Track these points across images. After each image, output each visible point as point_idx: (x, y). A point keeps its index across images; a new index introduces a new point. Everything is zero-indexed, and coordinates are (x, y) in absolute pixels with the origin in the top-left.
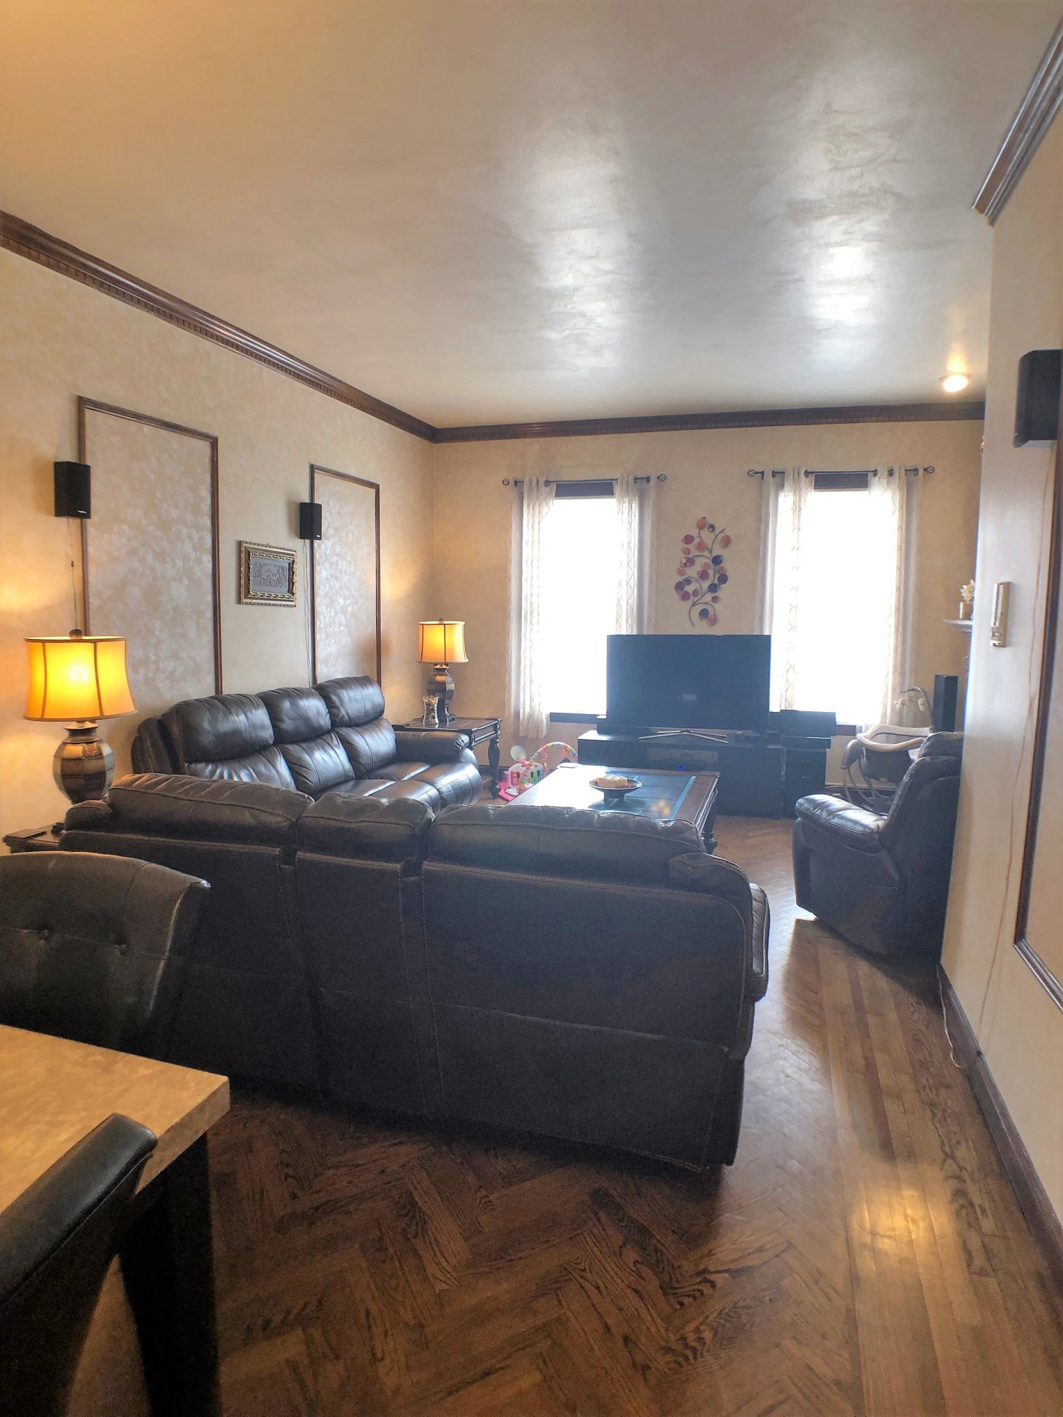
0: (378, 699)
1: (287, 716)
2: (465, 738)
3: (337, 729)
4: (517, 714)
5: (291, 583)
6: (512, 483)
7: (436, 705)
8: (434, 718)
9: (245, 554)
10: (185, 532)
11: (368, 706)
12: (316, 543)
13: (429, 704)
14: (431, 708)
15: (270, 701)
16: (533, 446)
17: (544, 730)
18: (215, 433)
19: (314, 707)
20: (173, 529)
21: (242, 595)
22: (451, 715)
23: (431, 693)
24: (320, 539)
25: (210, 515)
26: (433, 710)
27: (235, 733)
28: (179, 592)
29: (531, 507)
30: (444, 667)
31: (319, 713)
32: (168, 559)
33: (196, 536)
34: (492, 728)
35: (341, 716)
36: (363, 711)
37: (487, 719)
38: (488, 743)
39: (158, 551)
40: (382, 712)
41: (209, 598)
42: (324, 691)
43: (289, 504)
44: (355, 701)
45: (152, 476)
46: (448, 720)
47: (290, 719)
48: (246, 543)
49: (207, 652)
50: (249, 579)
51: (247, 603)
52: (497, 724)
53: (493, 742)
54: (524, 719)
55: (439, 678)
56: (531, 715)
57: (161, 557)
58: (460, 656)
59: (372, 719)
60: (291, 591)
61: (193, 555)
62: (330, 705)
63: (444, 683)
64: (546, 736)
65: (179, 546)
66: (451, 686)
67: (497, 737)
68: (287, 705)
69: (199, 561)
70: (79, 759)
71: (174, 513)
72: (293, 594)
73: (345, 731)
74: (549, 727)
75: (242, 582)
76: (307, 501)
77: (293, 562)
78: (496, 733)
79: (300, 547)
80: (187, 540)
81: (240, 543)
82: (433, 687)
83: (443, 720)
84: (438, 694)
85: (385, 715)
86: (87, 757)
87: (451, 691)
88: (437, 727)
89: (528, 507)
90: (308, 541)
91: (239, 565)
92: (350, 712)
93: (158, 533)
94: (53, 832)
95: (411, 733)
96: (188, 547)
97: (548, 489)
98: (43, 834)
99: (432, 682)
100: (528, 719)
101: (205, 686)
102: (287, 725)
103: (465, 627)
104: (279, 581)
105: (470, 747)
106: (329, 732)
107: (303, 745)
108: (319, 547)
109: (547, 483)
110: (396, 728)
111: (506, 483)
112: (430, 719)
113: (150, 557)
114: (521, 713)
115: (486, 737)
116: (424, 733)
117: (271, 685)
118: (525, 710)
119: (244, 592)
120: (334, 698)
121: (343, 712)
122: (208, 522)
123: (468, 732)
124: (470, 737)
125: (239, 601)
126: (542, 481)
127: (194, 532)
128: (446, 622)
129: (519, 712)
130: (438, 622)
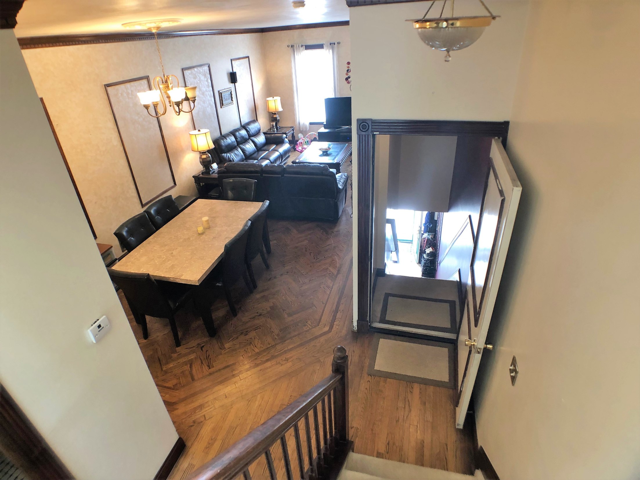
0: (259, 127)
2: (284, 135)
3: (250, 138)
4: (299, 123)
5: (232, 98)
6: (290, 46)
7: (275, 125)
8: (274, 129)
9: (220, 94)
10: (207, 93)
11: (257, 129)
12: (236, 84)
13: (273, 125)
15: (233, 133)
17: (308, 128)
18: (209, 63)
19: (243, 132)
20: (205, 94)
22: (279, 127)
23: (273, 121)
24: (237, 82)
25: (211, 87)
26: (274, 126)
27: (229, 145)
28: (209, 109)
29: (297, 55)
30: (275, 112)
31: (245, 134)
32: (205, 102)
33: (209, 93)
36: (256, 131)
37: (290, 127)
38: (291, 136)
41: (215, 109)
42: (244, 127)
43: (228, 74)
44: (253, 128)
45: (199, 82)
46: (279, 129)
47: (239, 137)
48: (221, 90)
49: (217, 124)
50: (223, 101)
51: (223, 107)
52: (293, 129)
53: (293, 134)
54: (301, 125)
55: (275, 116)
56: (304, 124)
58: (280, 108)
59: (257, 133)
60: (232, 100)
61: (210, 99)
62: (247, 131)
63: (276, 118)
64: (309, 130)
65: (207, 98)
66: (278, 118)
68: (237, 133)
70: (206, 158)
71: (204, 89)
73: (253, 138)
74: (309, 127)
75: (221, 102)
76: (232, 72)
77: (231, 91)
78: (293, 131)
79: (232, 86)
80: (208, 95)
81: (219, 91)
83: (277, 129)
84: (275, 121)
85: (261, 131)
86: (207, 158)
87: (279, 120)
88: (276, 132)
90: (234, 84)
91: (220, 97)
92: (252, 132)
93: (202, 96)
94: (202, 174)
95: (269, 135)
96: (209, 97)
97: (302, 47)
98: (200, 175)
99: (273, 117)
100: (303, 125)
101: (218, 133)
102: (239, 139)
103: (280, 98)
104: (229, 98)
105: (286, 138)
106: (248, 139)
107: (243, 144)
110: (265, 134)
111: (288, 46)
113: (202, 103)
115: (291, 134)
116: (273, 135)
117: (231, 129)
119: (222, 104)
120: (248, 129)
121: (251, 133)
122: (211, 89)
123: (285, 133)
124: (286, 135)
125: (221, 107)
126: (300, 45)
128: (274, 97)
130: (272, 98)
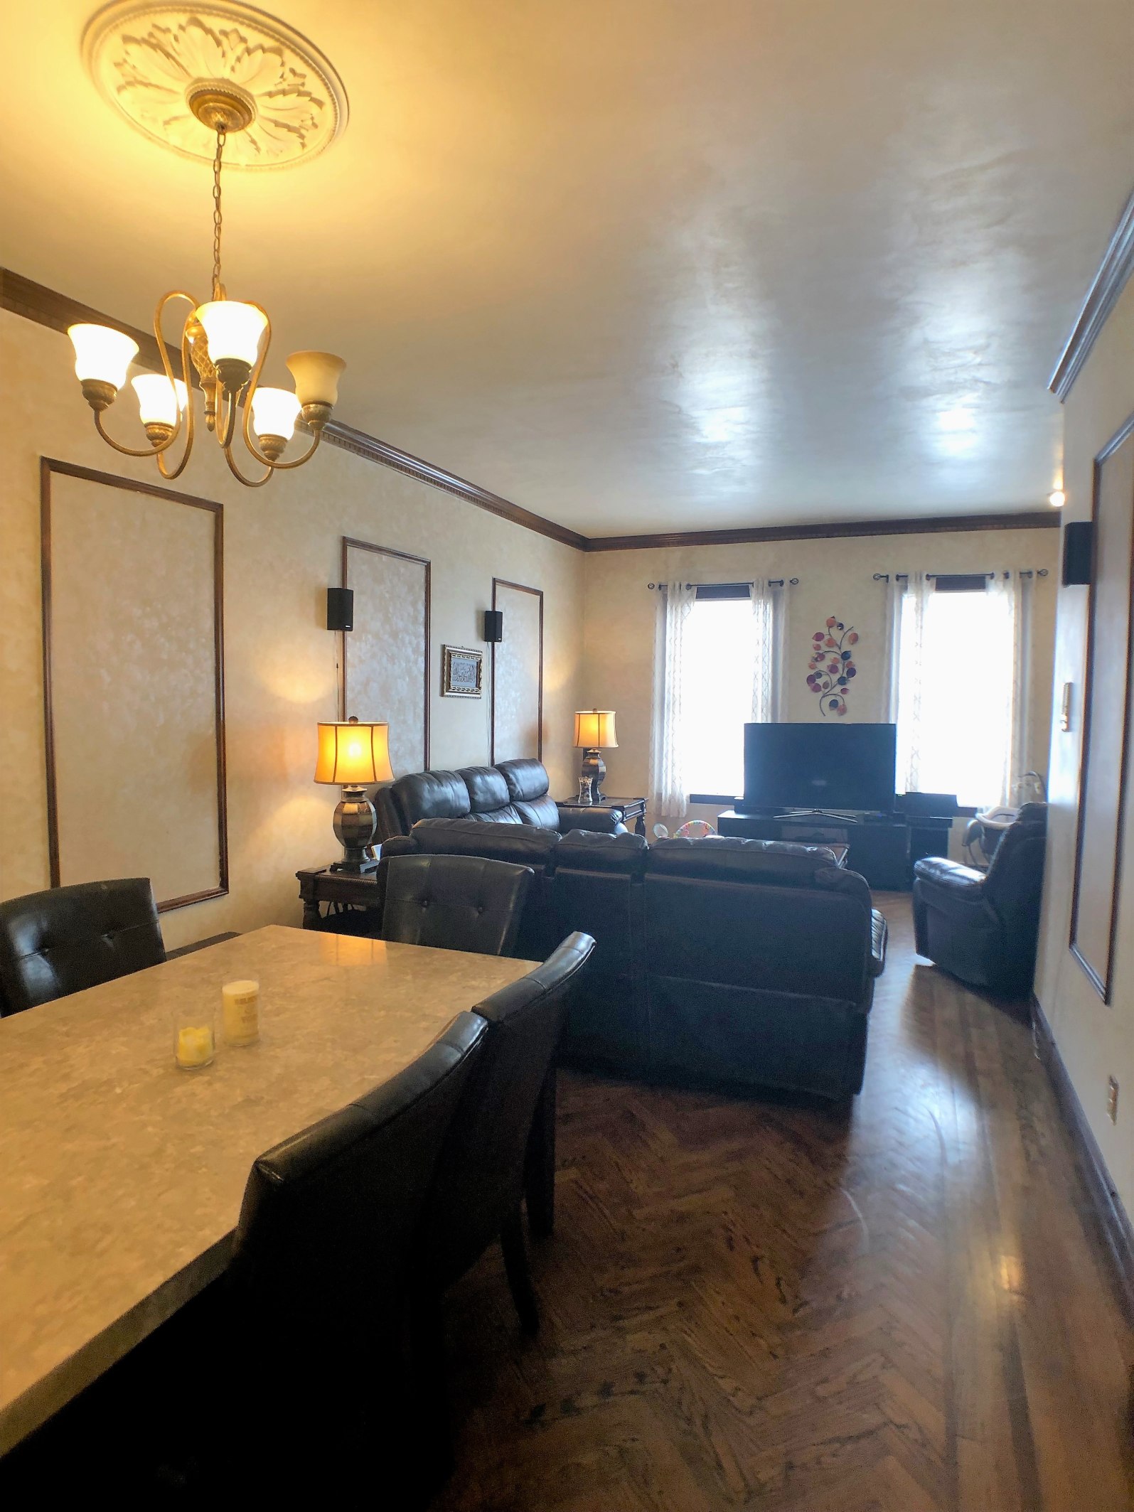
0: (544, 779)
1: (480, 791)
2: (619, 814)
3: (514, 803)
4: (660, 796)
5: (479, 679)
6: (657, 586)
7: (590, 785)
8: (588, 796)
9: (447, 655)
10: (407, 639)
11: (537, 784)
12: (497, 644)
13: (584, 784)
14: (586, 787)
15: (467, 776)
16: (677, 553)
17: (685, 810)
18: (428, 558)
19: (497, 784)
20: (400, 637)
21: (445, 690)
22: (602, 795)
23: (585, 774)
24: (501, 641)
25: (424, 624)
26: (588, 789)
28: (402, 687)
29: (674, 608)
30: (597, 751)
31: (501, 789)
32: (396, 661)
33: (415, 642)
34: (639, 807)
35: (517, 791)
36: (533, 788)
37: (636, 798)
38: (635, 820)
39: (390, 655)
40: (547, 790)
41: (422, 692)
42: (503, 770)
43: (478, 612)
44: (527, 779)
45: (387, 595)
46: (602, 798)
47: (481, 792)
48: (448, 646)
49: (420, 736)
50: (450, 677)
51: (447, 696)
52: (643, 803)
53: (640, 819)
54: (665, 801)
55: (592, 762)
56: (673, 797)
57: (392, 659)
58: (612, 742)
59: (538, 796)
60: (478, 686)
61: (412, 657)
62: (509, 782)
63: (597, 766)
64: (686, 814)
65: (404, 650)
66: (603, 769)
67: (643, 815)
68: (478, 780)
69: (416, 662)
72: (480, 688)
73: (520, 805)
74: (689, 806)
75: (445, 678)
76: (491, 610)
77: (481, 661)
78: (643, 811)
79: (484, 647)
80: (409, 645)
81: (444, 647)
82: (587, 770)
83: (596, 799)
84: (591, 775)
85: (549, 793)
86: (362, 815)
87: (603, 773)
88: (591, 804)
89: (672, 608)
90: (490, 643)
91: (443, 665)
92: (523, 789)
93: (390, 640)
94: (333, 870)
95: (571, 809)
96: (410, 650)
97: (689, 592)
98: (326, 871)
99: (587, 764)
100: (670, 800)
101: (418, 763)
102: (480, 797)
103: (617, 718)
104: (470, 678)
105: (622, 822)
106: (508, 805)
107: (489, 813)
108: (498, 648)
109: (689, 587)
110: (559, 805)
111: (651, 587)
112: (585, 798)
113: (385, 659)
114: (663, 794)
115: (635, 814)
116: (580, 809)
117: (464, 764)
118: (667, 791)
119: (446, 686)
120: (512, 777)
121: (519, 788)
122: (423, 630)
123: (621, 809)
124: (623, 813)
125: (442, 695)
126: (684, 585)
127: (413, 638)
128: (599, 712)
129: (662, 794)
130: (592, 712)
